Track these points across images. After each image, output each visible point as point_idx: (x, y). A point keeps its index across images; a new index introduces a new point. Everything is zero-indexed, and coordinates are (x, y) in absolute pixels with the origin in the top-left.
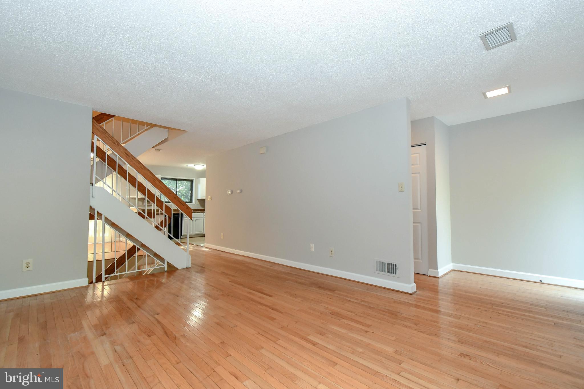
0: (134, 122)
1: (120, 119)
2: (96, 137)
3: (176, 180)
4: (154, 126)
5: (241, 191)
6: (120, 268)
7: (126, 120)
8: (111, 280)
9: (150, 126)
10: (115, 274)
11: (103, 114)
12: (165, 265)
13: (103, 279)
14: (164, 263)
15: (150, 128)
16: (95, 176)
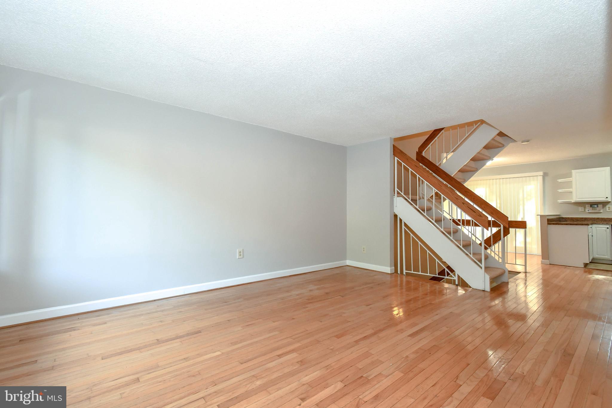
2: (396, 158)
9: (478, 124)
11: (436, 131)
12: (456, 278)
13: (404, 273)
14: (455, 276)
15: (480, 125)
16: (396, 189)
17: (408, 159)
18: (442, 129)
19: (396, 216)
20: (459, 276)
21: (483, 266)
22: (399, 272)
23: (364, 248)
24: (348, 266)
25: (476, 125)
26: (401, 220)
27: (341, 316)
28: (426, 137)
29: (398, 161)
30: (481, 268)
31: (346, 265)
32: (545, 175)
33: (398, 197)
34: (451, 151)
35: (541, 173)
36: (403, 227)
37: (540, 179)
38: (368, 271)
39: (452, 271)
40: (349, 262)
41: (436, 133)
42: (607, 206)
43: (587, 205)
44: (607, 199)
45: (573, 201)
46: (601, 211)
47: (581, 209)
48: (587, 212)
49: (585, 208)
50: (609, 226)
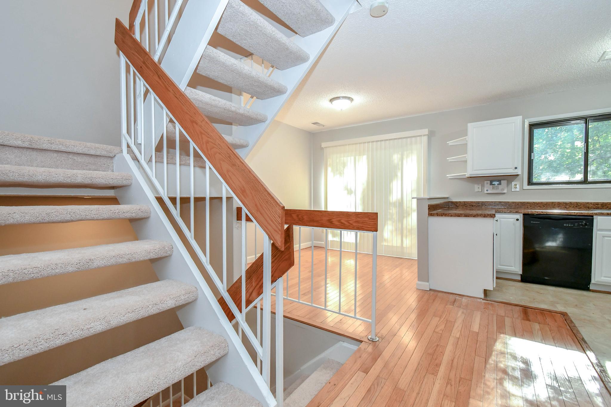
32: (431, 135)
35: (426, 131)
37: (425, 139)
42: (513, 183)
43: (486, 182)
44: (516, 171)
45: (468, 175)
46: (505, 191)
47: (477, 188)
48: (486, 192)
49: (483, 186)
50: (520, 217)
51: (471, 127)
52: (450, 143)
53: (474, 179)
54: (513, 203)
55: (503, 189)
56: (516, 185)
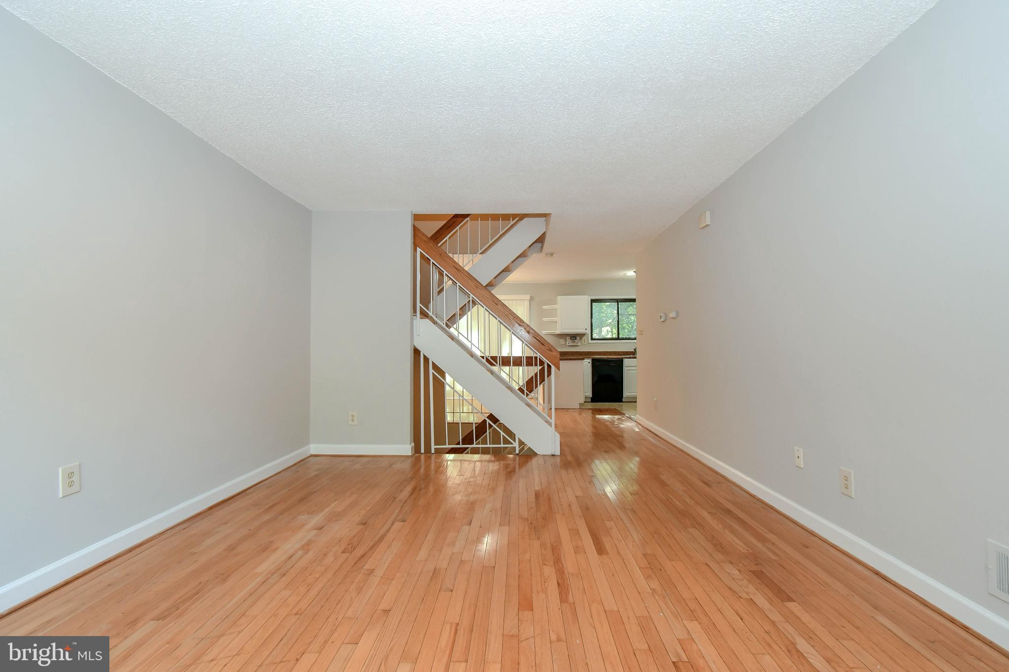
0: (495, 217)
1: (475, 217)
2: (419, 250)
3: (618, 301)
4: (522, 217)
5: (678, 313)
6: (482, 437)
7: (485, 217)
8: (471, 453)
9: (518, 218)
10: (474, 446)
11: (456, 216)
12: (516, 444)
13: (433, 451)
14: (515, 441)
15: (517, 221)
16: (419, 305)
17: (441, 254)
18: (467, 216)
19: (417, 352)
20: (521, 443)
21: (553, 421)
22: (422, 451)
23: (353, 416)
24: (312, 456)
25: (513, 220)
26: (426, 359)
27: (462, 561)
28: (442, 223)
29: (422, 256)
30: (550, 425)
31: (309, 455)
32: (532, 299)
33: (421, 318)
34: (480, 252)
35: (528, 297)
36: (431, 371)
37: (527, 303)
38: (366, 459)
39: (511, 434)
40: (314, 448)
41: (457, 219)
42: (583, 339)
43: (567, 337)
44: (586, 331)
45: (558, 332)
46: (579, 344)
47: (562, 341)
48: (568, 345)
49: (566, 340)
50: (590, 360)
51: (559, 298)
52: (544, 307)
53: (562, 336)
54: (584, 352)
55: (578, 343)
56: (584, 340)
